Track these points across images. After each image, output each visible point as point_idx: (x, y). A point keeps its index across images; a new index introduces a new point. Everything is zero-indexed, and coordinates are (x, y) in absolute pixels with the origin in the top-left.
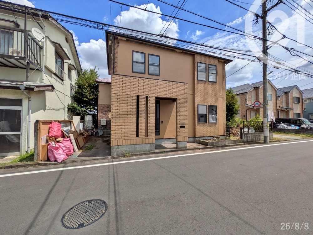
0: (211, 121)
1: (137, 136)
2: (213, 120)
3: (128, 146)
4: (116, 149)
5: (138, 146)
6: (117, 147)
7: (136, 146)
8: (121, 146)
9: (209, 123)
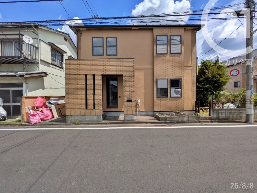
0: (174, 95)
1: (87, 108)
2: (177, 94)
3: (79, 116)
4: (70, 118)
5: (87, 117)
6: (70, 116)
7: (85, 116)
8: (74, 116)
9: (171, 97)
